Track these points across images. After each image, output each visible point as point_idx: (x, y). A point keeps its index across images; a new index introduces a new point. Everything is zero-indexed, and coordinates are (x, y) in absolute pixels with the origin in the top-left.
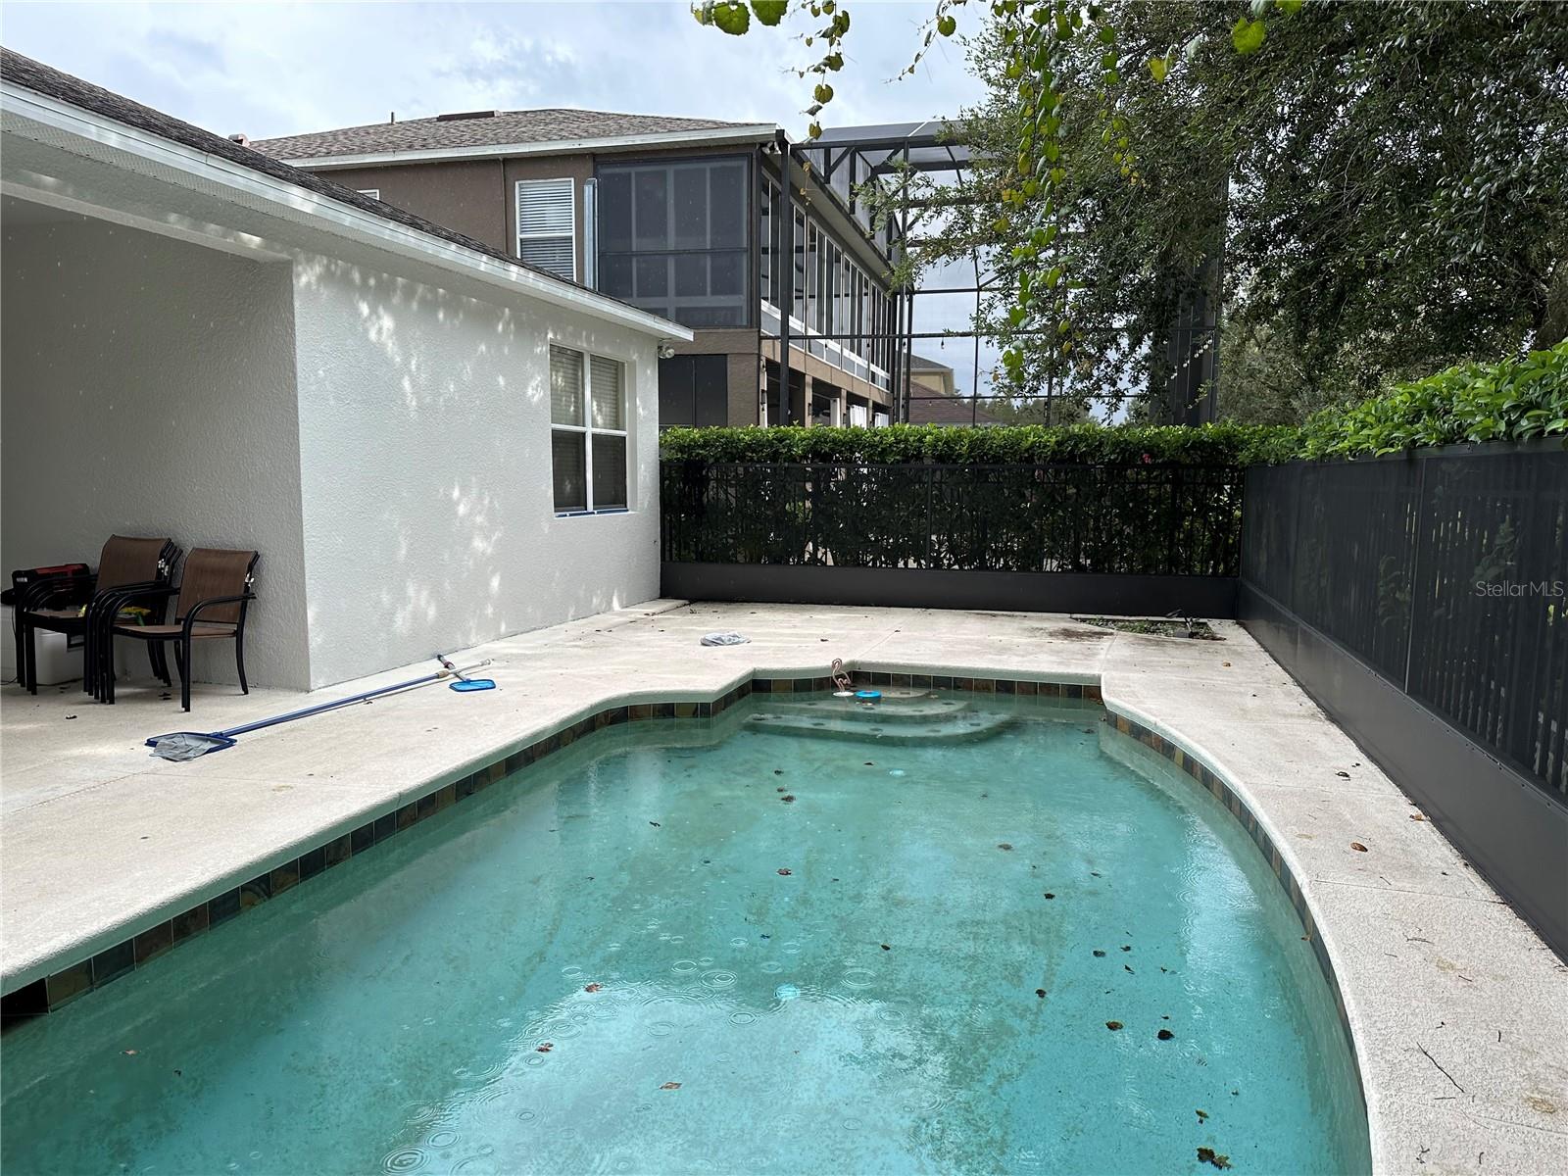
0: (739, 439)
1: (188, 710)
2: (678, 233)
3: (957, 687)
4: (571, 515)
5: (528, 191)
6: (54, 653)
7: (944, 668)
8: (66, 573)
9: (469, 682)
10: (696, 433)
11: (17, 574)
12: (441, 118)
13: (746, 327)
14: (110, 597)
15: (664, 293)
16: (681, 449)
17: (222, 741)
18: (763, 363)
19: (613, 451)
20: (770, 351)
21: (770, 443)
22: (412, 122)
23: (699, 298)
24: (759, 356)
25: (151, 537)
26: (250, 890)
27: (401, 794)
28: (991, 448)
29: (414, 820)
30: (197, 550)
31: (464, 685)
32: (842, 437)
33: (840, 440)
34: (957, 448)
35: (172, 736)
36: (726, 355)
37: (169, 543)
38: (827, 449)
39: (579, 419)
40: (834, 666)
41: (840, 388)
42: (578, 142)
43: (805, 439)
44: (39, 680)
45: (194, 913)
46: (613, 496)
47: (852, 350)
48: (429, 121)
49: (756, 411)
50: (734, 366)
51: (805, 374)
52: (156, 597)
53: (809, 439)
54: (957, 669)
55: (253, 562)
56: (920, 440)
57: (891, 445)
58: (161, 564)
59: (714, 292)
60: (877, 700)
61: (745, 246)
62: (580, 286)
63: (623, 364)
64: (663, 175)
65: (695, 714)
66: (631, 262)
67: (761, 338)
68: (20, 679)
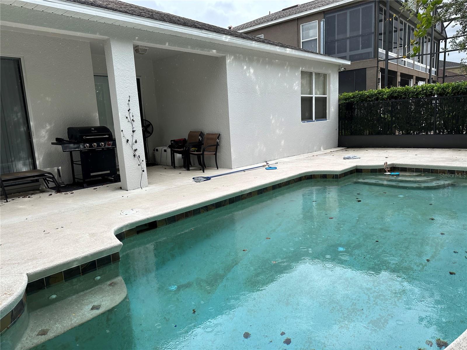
0: (365, 95)
1: (204, 172)
2: (350, 31)
3: (432, 172)
4: (307, 122)
5: (304, 27)
6: (179, 159)
7: (427, 166)
8: (181, 140)
9: (271, 167)
10: (351, 94)
11: (171, 141)
12: (283, 10)
13: (373, 58)
14: (188, 145)
15: (346, 51)
16: (346, 99)
17: (208, 179)
18: (379, 69)
19: (322, 102)
20: (382, 65)
21: (376, 95)
22: (275, 13)
23: (358, 51)
24: (377, 67)
25: (198, 131)
26: (203, 209)
27: (241, 191)
28: (461, 89)
29: (245, 198)
30: (207, 134)
31: (270, 168)
32: (402, 90)
33: (401, 91)
34: (447, 90)
35: (198, 177)
36: (366, 68)
37: (201, 133)
38: (396, 95)
39: (311, 93)
40: (385, 164)
41: (413, 76)
42: (319, 8)
43: (388, 92)
44: (176, 166)
45: (189, 212)
46: (322, 115)
47: (419, 62)
48: (280, 12)
49: (376, 86)
50: (369, 71)
51: (397, 72)
52: (199, 145)
53: (389, 92)
54: (432, 166)
55: (219, 136)
56: (432, 89)
57: (420, 92)
58: (200, 137)
59: (362, 48)
60: (398, 175)
61: (373, 31)
62: (319, 54)
63: (326, 74)
64: (346, 13)
65: (333, 178)
66: (335, 43)
67: (378, 61)
68: (172, 165)
